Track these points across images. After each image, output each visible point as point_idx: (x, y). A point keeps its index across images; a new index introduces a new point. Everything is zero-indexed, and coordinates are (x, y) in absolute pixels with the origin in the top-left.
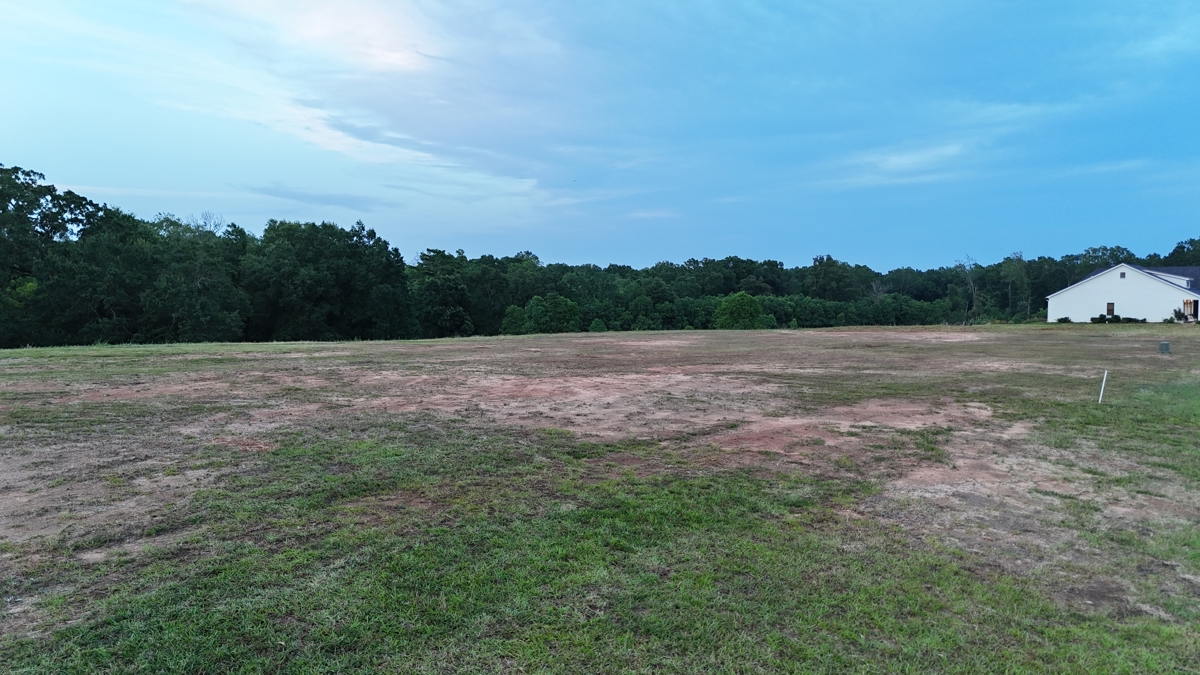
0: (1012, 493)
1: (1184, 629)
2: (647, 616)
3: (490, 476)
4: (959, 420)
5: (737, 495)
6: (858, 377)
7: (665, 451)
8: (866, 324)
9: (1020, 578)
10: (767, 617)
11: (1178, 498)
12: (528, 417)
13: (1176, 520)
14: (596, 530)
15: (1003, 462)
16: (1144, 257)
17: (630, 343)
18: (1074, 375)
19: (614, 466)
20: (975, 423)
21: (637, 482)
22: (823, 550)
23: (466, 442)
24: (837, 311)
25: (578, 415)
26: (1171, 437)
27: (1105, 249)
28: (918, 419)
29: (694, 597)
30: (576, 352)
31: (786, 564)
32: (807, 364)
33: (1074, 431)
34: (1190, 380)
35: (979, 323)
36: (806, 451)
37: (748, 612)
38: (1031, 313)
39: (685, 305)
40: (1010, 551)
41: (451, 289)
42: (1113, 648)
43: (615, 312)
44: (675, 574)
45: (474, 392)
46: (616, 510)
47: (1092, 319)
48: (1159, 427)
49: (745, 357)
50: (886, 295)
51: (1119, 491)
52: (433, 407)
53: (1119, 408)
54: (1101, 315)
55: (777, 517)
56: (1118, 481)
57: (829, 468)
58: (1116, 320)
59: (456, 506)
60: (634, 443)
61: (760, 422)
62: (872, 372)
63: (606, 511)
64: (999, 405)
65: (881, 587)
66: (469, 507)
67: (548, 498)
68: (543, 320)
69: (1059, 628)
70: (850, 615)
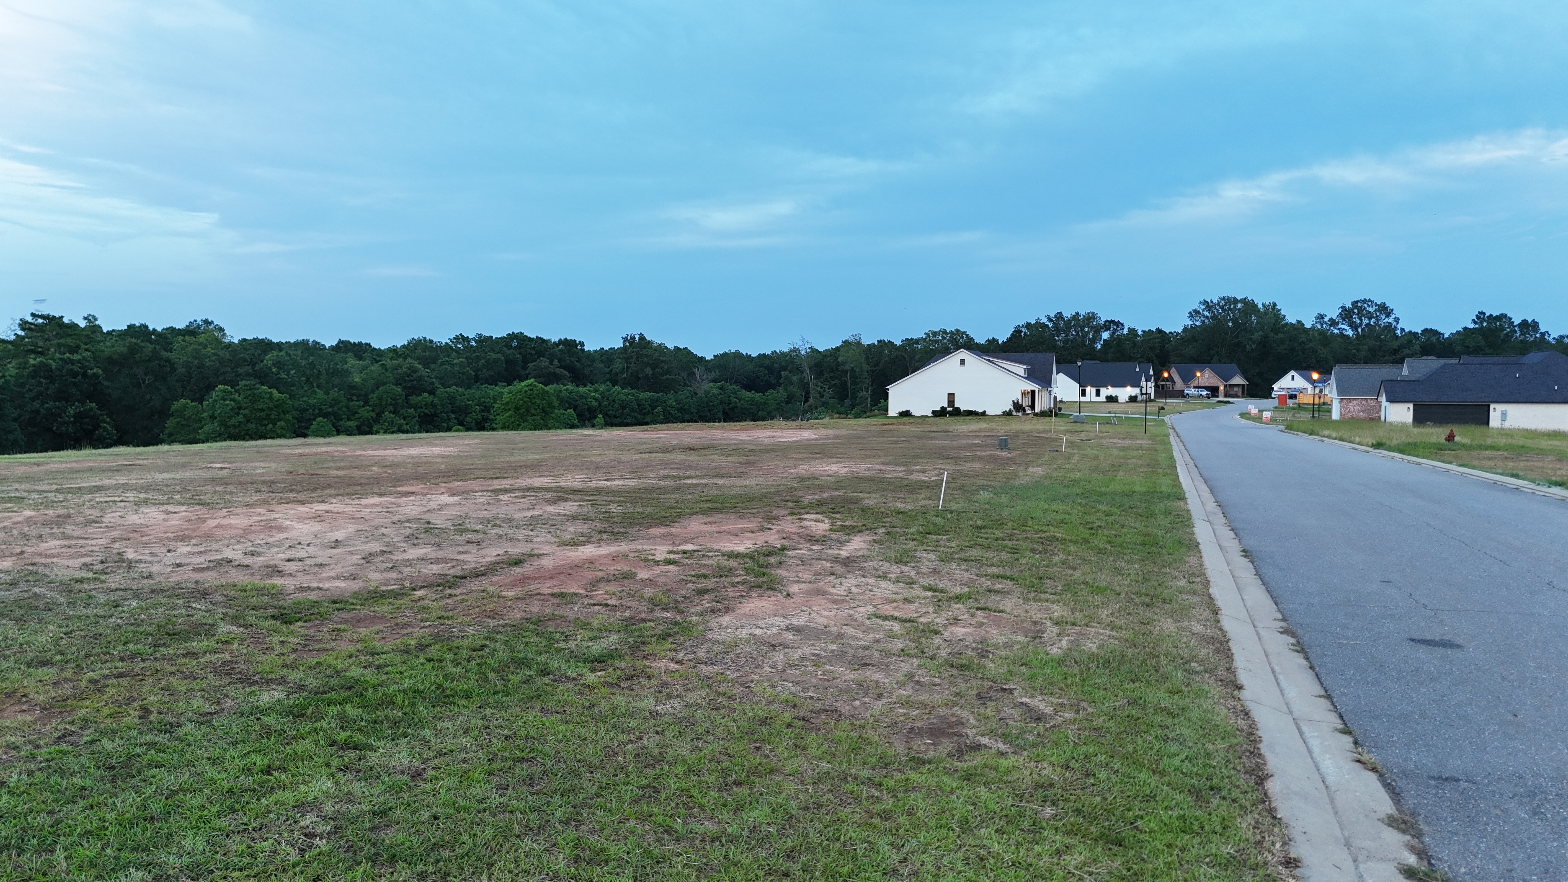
0: (851, 621)
1: (1021, 760)
2: (392, 836)
3: (143, 660)
4: (795, 537)
5: (522, 655)
6: (678, 488)
7: (421, 603)
8: (688, 421)
9: (858, 723)
10: (558, 814)
11: (1016, 613)
12: (208, 568)
13: (1014, 637)
14: (315, 725)
15: (841, 584)
16: (983, 342)
17: (370, 452)
18: (915, 477)
19: (344, 630)
20: (812, 539)
21: (379, 650)
22: (631, 716)
23: (101, 612)
24: (653, 404)
25: (289, 560)
26: (1009, 543)
27: (945, 332)
28: (748, 538)
29: (459, 800)
30: (287, 467)
31: (585, 739)
32: (616, 475)
33: (915, 542)
34: (1027, 478)
35: (817, 419)
36: (613, 588)
37: (533, 810)
38: (872, 405)
39: (452, 398)
40: (848, 691)
41: (75, 375)
42: (952, 792)
43: (347, 407)
44: (433, 773)
45: (116, 534)
46: (348, 693)
47: (933, 412)
48: (998, 533)
49: (535, 468)
50: (712, 384)
51: (958, 609)
52: (43, 560)
53: (959, 513)
54: (942, 408)
55: (574, 679)
56: (958, 598)
57: (641, 608)
58: (957, 412)
59: (84, 711)
60: (376, 596)
61: (553, 554)
62: (695, 481)
63: (333, 695)
64: (837, 516)
65: (702, 754)
66: (106, 711)
67: (240, 686)
68: (234, 421)
69: (898, 776)
70: (664, 796)
